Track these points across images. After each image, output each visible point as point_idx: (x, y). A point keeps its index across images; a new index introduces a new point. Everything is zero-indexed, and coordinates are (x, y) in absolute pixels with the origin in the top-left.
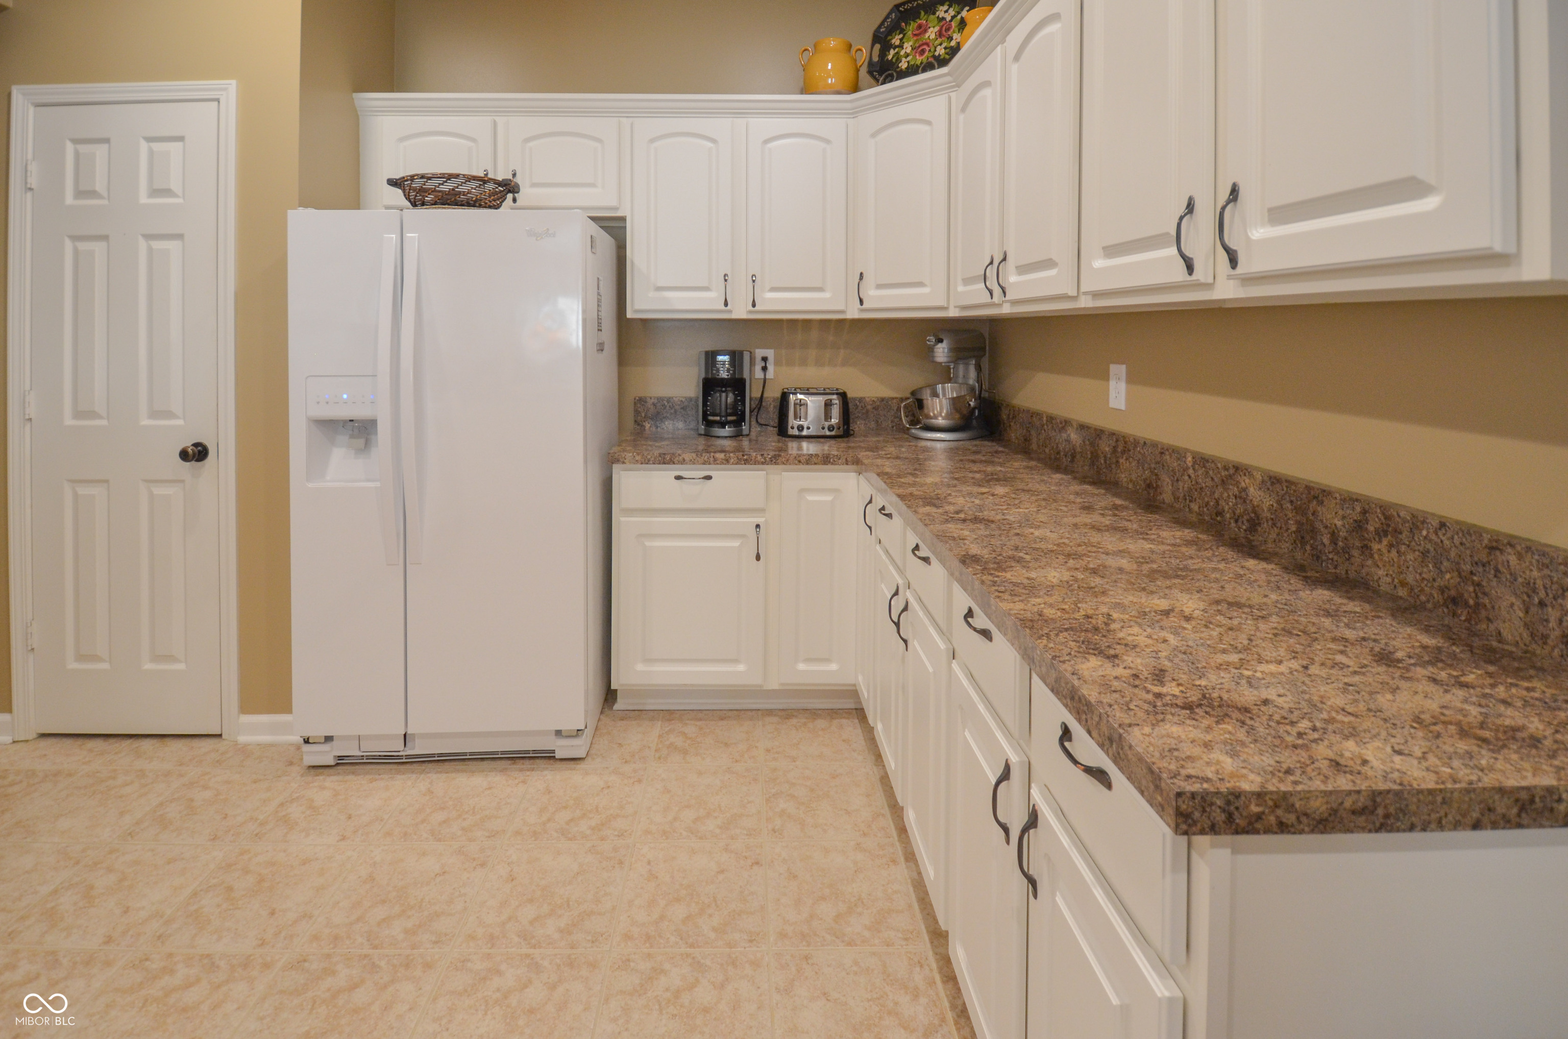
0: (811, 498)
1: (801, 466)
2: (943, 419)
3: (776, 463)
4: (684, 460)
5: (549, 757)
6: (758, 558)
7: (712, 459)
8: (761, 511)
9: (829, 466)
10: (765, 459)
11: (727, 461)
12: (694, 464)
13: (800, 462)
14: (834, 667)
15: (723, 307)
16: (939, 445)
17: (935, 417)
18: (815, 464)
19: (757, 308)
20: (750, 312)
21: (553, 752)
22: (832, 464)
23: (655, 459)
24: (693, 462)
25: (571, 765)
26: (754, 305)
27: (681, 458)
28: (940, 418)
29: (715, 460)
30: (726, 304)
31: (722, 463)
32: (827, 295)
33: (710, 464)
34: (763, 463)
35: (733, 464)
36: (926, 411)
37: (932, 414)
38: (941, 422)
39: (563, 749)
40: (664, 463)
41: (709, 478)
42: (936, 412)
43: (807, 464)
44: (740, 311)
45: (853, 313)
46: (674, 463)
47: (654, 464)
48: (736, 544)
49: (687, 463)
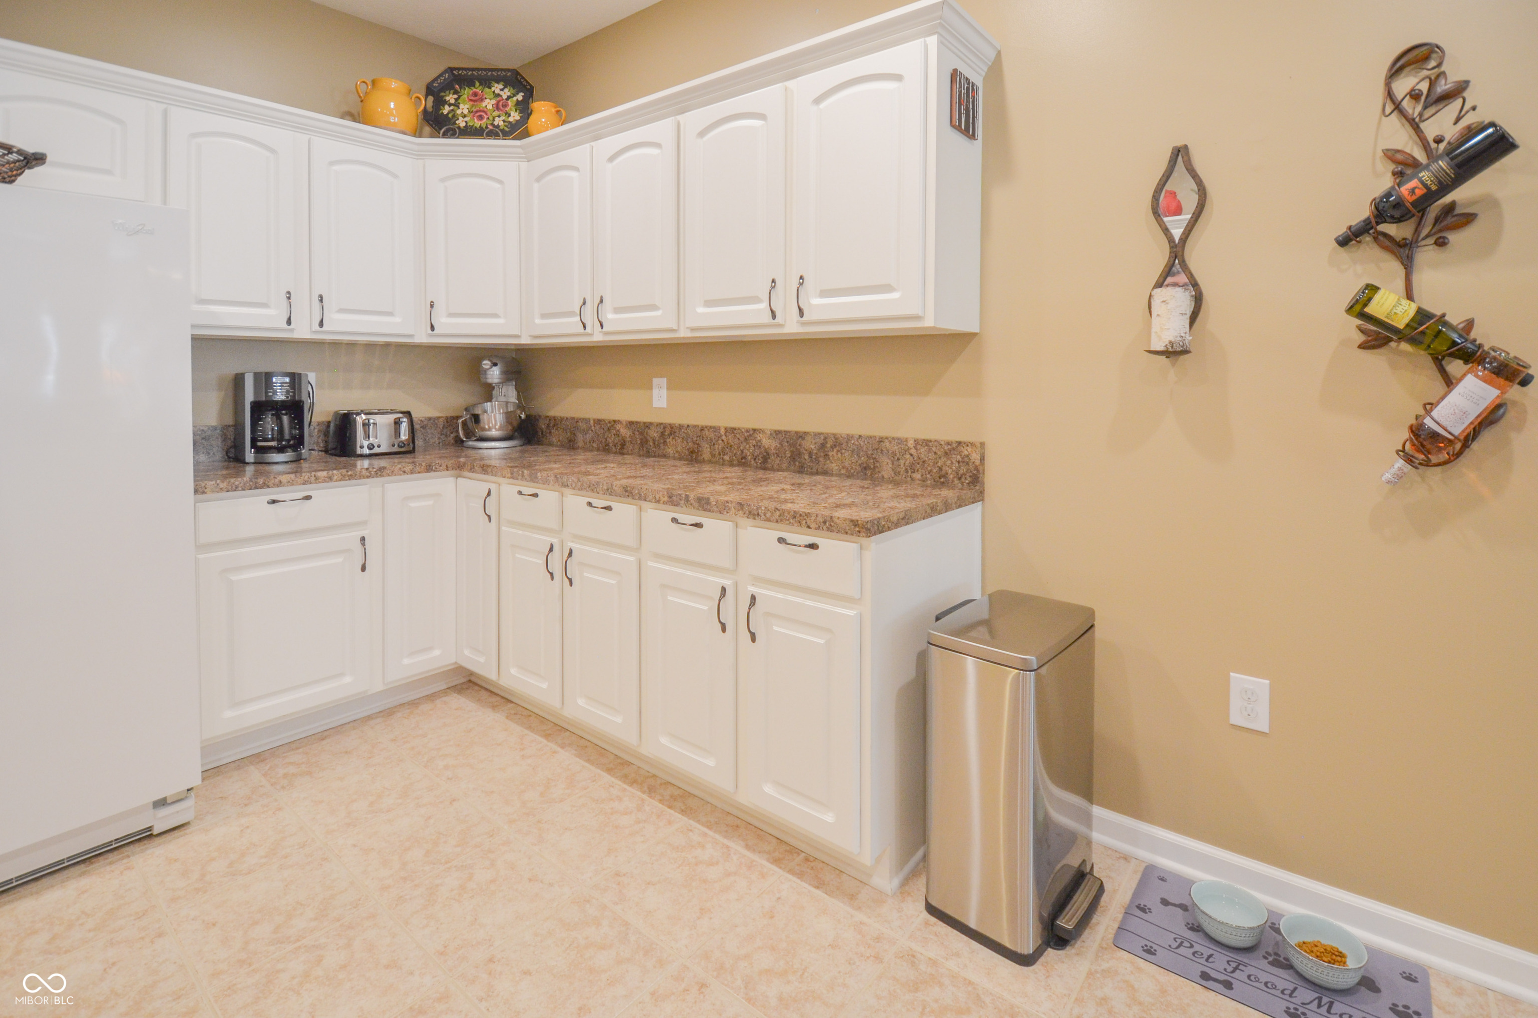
0: (413, 504)
1: (406, 476)
2: (496, 430)
3: (381, 476)
4: (280, 482)
5: (146, 836)
6: (363, 568)
7: (313, 479)
8: (364, 523)
9: (432, 474)
10: (370, 472)
11: (330, 479)
12: (293, 485)
13: (404, 472)
14: (437, 652)
15: (285, 326)
16: (493, 452)
17: (490, 429)
18: (419, 472)
19: (325, 328)
20: (316, 332)
21: (150, 829)
22: (434, 471)
23: (245, 484)
24: (291, 483)
25: (176, 833)
26: (321, 324)
27: (277, 481)
28: (494, 430)
29: (317, 478)
30: (289, 322)
31: (324, 481)
32: (397, 319)
33: (311, 483)
34: (368, 477)
35: (336, 481)
36: (482, 425)
37: (487, 427)
38: (494, 433)
39: (161, 821)
40: (256, 488)
41: (308, 498)
42: (491, 425)
43: (412, 473)
44: (303, 330)
45: (422, 337)
46: (268, 487)
47: (244, 490)
48: (339, 559)
49: (284, 486)
